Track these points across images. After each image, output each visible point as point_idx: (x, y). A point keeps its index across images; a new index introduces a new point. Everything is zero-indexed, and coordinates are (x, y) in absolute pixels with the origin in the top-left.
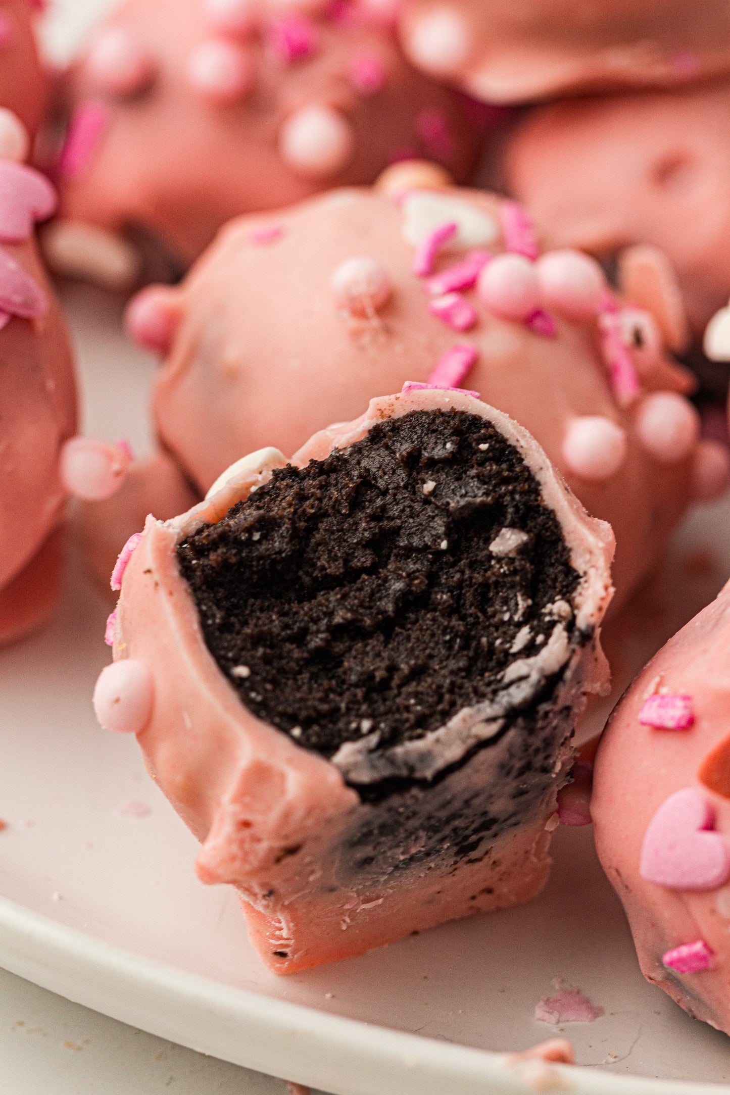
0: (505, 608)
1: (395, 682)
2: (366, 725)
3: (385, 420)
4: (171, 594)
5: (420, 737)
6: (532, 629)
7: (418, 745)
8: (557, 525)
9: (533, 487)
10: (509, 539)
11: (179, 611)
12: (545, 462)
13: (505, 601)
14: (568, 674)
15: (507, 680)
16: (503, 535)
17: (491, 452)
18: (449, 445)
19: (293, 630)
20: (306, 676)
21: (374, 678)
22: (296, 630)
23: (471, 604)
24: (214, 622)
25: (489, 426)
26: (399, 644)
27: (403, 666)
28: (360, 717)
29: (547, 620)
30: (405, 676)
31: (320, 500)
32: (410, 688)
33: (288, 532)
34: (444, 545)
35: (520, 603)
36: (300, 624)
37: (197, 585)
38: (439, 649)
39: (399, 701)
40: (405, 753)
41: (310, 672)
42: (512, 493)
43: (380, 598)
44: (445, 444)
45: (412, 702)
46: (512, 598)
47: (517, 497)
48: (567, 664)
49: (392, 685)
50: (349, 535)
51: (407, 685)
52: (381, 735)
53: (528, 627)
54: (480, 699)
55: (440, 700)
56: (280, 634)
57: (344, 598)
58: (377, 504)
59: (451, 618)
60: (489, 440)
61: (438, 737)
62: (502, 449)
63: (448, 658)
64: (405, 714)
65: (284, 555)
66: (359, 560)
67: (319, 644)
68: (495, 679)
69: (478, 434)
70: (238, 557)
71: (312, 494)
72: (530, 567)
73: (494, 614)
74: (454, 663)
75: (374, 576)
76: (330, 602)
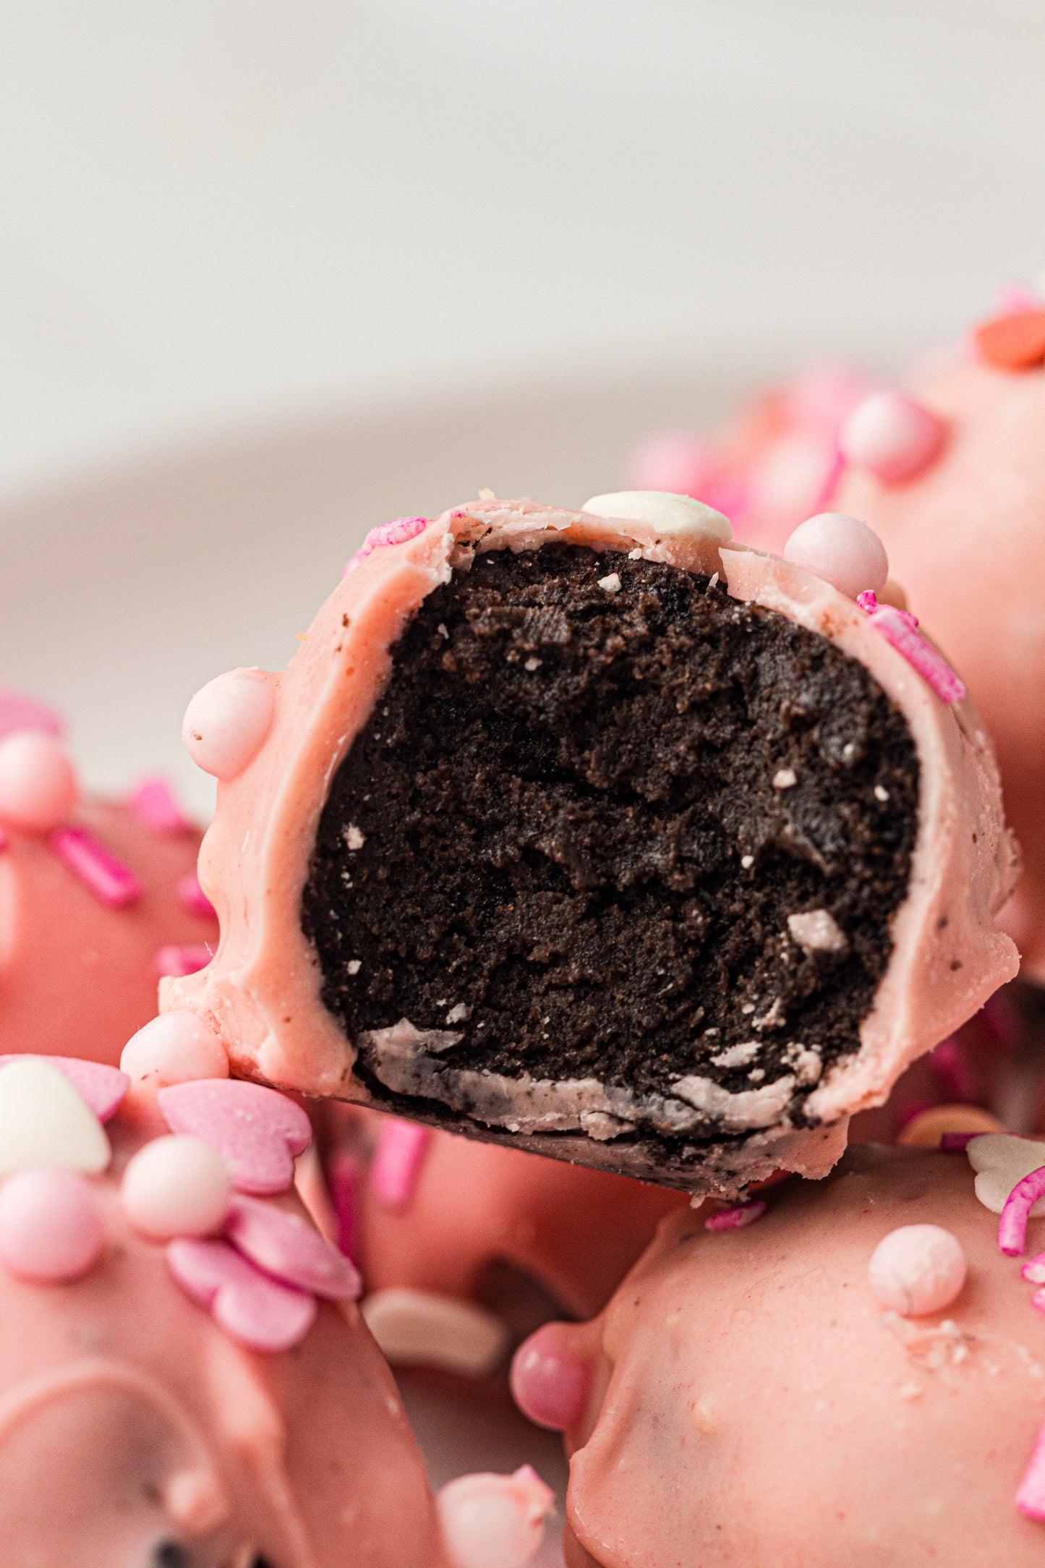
0: (755, 997)
1: (554, 976)
2: (457, 1014)
3: (824, 634)
4: (350, 672)
5: (513, 1073)
6: (760, 1052)
7: (501, 1083)
8: (884, 965)
10: (817, 931)
11: (341, 704)
12: (934, 878)
13: (762, 989)
14: (758, 1139)
15: (675, 1089)
16: (816, 918)
17: (883, 809)
18: (849, 749)
19: (485, 813)
20: (455, 879)
21: (530, 951)
22: (488, 816)
23: (727, 952)
24: (383, 739)
25: (914, 768)
26: (599, 930)
27: (574, 966)
28: (462, 995)
29: (784, 1060)
30: (567, 981)
31: (663, 668)
32: (562, 1000)
33: (576, 689)
34: (747, 861)
35: (773, 1011)
36: (500, 811)
37: (406, 672)
38: (642, 975)
39: (536, 1004)
40: (475, 1084)
41: (463, 879)
42: (864, 882)
43: (626, 854)
44: (846, 742)
45: (547, 1020)
46: (771, 995)
47: (866, 892)
48: (764, 1130)
49: (546, 977)
50: (661, 740)
51: (562, 992)
52: (464, 1040)
53: (759, 1045)
54: (624, 1083)
55: (579, 1046)
56: (465, 803)
57: (577, 823)
58: (723, 732)
59: (686, 952)
60: (895, 790)
61: (533, 1089)
62: (902, 815)
63: (641, 996)
64: (525, 1029)
65: (542, 717)
66: (645, 782)
67: (496, 860)
68: (665, 1075)
69: (891, 768)
70: (486, 675)
71: (661, 652)
72: (816, 983)
73: (741, 990)
74: (640, 1011)
75: (644, 819)
76: (555, 815)
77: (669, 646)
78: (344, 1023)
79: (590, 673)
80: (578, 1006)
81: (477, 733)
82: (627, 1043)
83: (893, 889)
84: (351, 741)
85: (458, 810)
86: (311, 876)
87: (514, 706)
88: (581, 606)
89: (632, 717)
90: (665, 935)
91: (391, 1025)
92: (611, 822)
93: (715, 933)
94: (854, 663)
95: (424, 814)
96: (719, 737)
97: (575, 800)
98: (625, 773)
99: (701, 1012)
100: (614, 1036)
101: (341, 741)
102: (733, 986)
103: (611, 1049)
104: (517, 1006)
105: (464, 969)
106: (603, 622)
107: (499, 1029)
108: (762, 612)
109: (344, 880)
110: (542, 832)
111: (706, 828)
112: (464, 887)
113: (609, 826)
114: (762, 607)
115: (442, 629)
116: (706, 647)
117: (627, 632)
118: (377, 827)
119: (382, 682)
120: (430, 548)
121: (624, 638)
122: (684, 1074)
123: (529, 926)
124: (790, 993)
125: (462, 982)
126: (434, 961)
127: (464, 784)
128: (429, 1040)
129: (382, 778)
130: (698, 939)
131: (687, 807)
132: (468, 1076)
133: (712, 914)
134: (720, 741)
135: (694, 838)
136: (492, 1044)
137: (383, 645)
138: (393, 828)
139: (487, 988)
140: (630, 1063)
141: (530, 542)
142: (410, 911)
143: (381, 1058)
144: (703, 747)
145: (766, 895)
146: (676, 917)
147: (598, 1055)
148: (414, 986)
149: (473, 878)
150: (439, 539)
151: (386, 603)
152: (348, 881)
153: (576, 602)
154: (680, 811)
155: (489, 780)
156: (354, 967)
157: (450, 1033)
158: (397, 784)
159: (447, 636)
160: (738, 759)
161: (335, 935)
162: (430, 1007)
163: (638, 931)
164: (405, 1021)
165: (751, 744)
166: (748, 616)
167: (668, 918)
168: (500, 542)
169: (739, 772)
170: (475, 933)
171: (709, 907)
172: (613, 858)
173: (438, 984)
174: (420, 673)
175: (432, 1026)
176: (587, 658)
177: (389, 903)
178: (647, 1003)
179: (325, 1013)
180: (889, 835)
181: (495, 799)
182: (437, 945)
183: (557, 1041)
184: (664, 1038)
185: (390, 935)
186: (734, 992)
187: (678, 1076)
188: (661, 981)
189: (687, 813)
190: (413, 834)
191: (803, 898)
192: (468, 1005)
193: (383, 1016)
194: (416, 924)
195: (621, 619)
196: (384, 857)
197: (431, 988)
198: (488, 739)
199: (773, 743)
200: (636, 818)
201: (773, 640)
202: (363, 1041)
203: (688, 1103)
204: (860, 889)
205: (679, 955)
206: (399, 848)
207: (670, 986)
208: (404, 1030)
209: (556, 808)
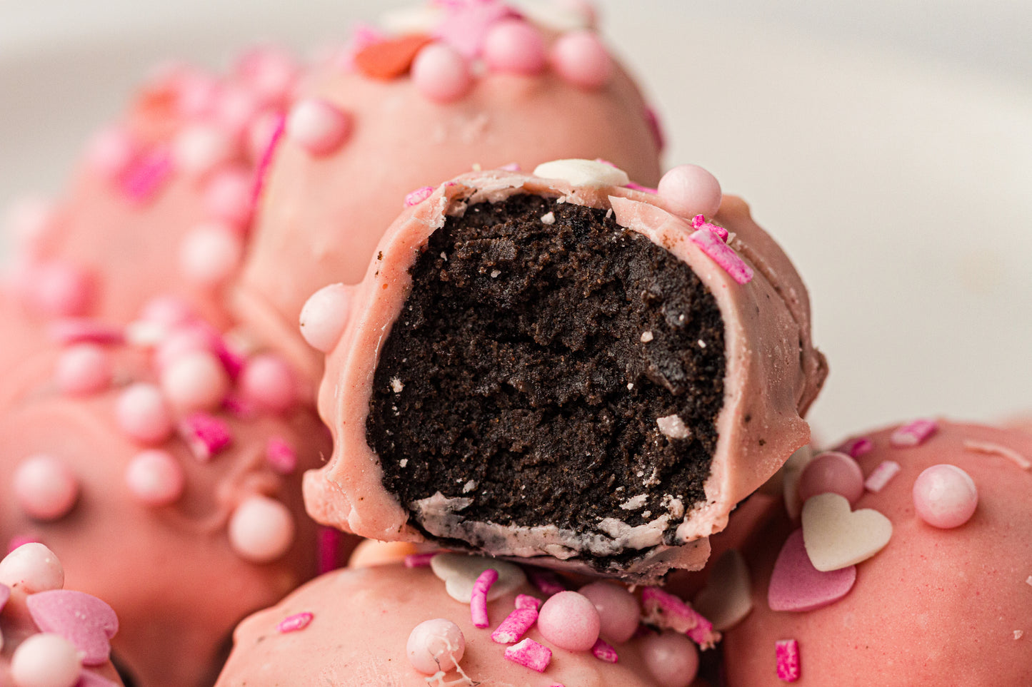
0: (644, 467)
1: (526, 460)
2: (469, 486)
3: (665, 247)
4: (385, 286)
5: (506, 523)
6: (648, 500)
7: (499, 529)
8: (714, 447)
9: (717, 402)
10: (673, 427)
11: (381, 305)
12: (737, 393)
13: (647, 462)
14: (651, 554)
15: (599, 526)
16: (672, 419)
17: (705, 353)
18: (682, 317)
19: (477, 364)
20: (464, 405)
21: (511, 446)
22: (479, 366)
23: (626, 440)
24: (411, 325)
25: (721, 327)
26: (551, 430)
27: (537, 453)
28: (471, 475)
29: (662, 504)
30: (533, 462)
31: (574, 270)
32: (531, 474)
33: (522, 287)
34: (630, 386)
35: (653, 475)
36: (485, 363)
37: (421, 284)
38: (578, 456)
39: (517, 478)
40: (483, 530)
41: (469, 405)
42: (697, 398)
43: (562, 384)
44: (681, 314)
45: (524, 487)
46: (652, 465)
47: (699, 403)
48: (654, 547)
49: (522, 461)
50: (577, 314)
51: (531, 469)
52: (474, 503)
53: (648, 496)
54: (570, 526)
55: (543, 503)
56: (466, 359)
57: (531, 367)
58: (612, 308)
59: (602, 441)
60: (710, 341)
61: (518, 532)
62: (715, 356)
63: (579, 469)
64: (511, 493)
65: (503, 305)
66: (570, 340)
67: (485, 393)
68: (594, 518)
69: (707, 327)
70: (468, 282)
71: (572, 261)
72: (676, 458)
73: (636, 462)
74: (578, 479)
75: (571, 362)
76: (518, 363)
77: (576, 256)
78: (398, 497)
79: (529, 277)
80: (542, 478)
81: (471, 316)
82: (572, 499)
83: (715, 401)
84: (390, 328)
85: (462, 363)
86: (371, 411)
87: (487, 300)
88: (525, 235)
89: (559, 301)
90: (589, 431)
91: (430, 496)
92: (552, 365)
93: (618, 429)
94: (683, 264)
95: (441, 367)
96: (609, 311)
97: (530, 353)
98: (558, 335)
99: (613, 477)
100: (563, 495)
101: (383, 328)
102: (631, 461)
103: (562, 503)
104: (507, 479)
105: (472, 459)
106: (538, 244)
107: (495, 494)
108: (632, 234)
109: (394, 411)
110: (511, 374)
111: (608, 366)
112: (470, 410)
113: (551, 367)
114: (632, 231)
115: (443, 255)
116: (598, 256)
117: (552, 250)
118: (412, 377)
119: (406, 290)
120: (433, 207)
121: (551, 254)
122: (605, 517)
123: (509, 431)
124: (662, 464)
125: (471, 467)
126: (453, 456)
127: (464, 348)
128: (453, 504)
129: (413, 348)
130: (608, 433)
131: (596, 353)
132: (478, 525)
133: (615, 417)
134: (610, 313)
135: (601, 372)
136: (492, 504)
137: (405, 269)
138: (422, 378)
139: (487, 470)
140: (573, 512)
141: (500, 197)
142: (436, 427)
143: (425, 516)
144: (601, 317)
145: (645, 405)
146: (596, 420)
147: (554, 508)
148: (442, 472)
149: (474, 403)
150: (438, 201)
151: (403, 244)
152: (397, 412)
153: (522, 233)
154: (593, 356)
155: (479, 344)
156: (404, 463)
157: (466, 499)
158: (422, 351)
159: (446, 260)
160: (623, 323)
161: (390, 444)
162: (453, 484)
163: (574, 429)
164: (438, 493)
165: (629, 315)
166: (622, 237)
167: (591, 421)
168: (482, 198)
169: (623, 332)
170: (478, 437)
171: (614, 413)
172: (555, 387)
173: (457, 469)
174: (431, 283)
175: (455, 495)
176: (527, 267)
177: (423, 422)
178: (582, 473)
179: (385, 493)
180: (710, 368)
181: (482, 355)
182: (454, 446)
183: (530, 499)
184: (593, 494)
185: (425, 442)
186: (632, 464)
187: (600, 518)
188: (589, 460)
189: (597, 357)
190: (435, 380)
191: (666, 407)
192: (476, 481)
193: (425, 491)
194: (441, 434)
195: (551, 242)
196: (418, 395)
197: (453, 472)
198: (478, 319)
199: (641, 314)
200: (567, 361)
201: (639, 252)
202: (413, 506)
203: (607, 535)
204: (695, 402)
205: (598, 443)
206: (426, 389)
207: (594, 463)
208: (438, 498)
209: (519, 358)
